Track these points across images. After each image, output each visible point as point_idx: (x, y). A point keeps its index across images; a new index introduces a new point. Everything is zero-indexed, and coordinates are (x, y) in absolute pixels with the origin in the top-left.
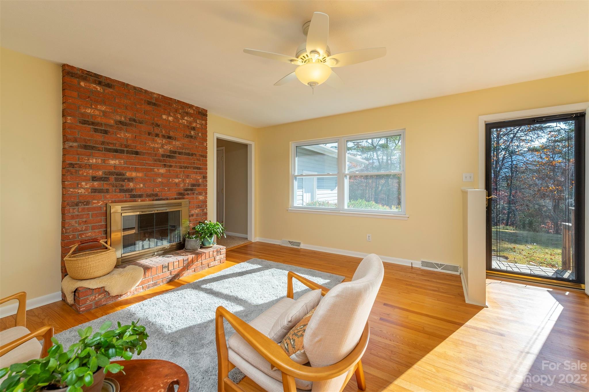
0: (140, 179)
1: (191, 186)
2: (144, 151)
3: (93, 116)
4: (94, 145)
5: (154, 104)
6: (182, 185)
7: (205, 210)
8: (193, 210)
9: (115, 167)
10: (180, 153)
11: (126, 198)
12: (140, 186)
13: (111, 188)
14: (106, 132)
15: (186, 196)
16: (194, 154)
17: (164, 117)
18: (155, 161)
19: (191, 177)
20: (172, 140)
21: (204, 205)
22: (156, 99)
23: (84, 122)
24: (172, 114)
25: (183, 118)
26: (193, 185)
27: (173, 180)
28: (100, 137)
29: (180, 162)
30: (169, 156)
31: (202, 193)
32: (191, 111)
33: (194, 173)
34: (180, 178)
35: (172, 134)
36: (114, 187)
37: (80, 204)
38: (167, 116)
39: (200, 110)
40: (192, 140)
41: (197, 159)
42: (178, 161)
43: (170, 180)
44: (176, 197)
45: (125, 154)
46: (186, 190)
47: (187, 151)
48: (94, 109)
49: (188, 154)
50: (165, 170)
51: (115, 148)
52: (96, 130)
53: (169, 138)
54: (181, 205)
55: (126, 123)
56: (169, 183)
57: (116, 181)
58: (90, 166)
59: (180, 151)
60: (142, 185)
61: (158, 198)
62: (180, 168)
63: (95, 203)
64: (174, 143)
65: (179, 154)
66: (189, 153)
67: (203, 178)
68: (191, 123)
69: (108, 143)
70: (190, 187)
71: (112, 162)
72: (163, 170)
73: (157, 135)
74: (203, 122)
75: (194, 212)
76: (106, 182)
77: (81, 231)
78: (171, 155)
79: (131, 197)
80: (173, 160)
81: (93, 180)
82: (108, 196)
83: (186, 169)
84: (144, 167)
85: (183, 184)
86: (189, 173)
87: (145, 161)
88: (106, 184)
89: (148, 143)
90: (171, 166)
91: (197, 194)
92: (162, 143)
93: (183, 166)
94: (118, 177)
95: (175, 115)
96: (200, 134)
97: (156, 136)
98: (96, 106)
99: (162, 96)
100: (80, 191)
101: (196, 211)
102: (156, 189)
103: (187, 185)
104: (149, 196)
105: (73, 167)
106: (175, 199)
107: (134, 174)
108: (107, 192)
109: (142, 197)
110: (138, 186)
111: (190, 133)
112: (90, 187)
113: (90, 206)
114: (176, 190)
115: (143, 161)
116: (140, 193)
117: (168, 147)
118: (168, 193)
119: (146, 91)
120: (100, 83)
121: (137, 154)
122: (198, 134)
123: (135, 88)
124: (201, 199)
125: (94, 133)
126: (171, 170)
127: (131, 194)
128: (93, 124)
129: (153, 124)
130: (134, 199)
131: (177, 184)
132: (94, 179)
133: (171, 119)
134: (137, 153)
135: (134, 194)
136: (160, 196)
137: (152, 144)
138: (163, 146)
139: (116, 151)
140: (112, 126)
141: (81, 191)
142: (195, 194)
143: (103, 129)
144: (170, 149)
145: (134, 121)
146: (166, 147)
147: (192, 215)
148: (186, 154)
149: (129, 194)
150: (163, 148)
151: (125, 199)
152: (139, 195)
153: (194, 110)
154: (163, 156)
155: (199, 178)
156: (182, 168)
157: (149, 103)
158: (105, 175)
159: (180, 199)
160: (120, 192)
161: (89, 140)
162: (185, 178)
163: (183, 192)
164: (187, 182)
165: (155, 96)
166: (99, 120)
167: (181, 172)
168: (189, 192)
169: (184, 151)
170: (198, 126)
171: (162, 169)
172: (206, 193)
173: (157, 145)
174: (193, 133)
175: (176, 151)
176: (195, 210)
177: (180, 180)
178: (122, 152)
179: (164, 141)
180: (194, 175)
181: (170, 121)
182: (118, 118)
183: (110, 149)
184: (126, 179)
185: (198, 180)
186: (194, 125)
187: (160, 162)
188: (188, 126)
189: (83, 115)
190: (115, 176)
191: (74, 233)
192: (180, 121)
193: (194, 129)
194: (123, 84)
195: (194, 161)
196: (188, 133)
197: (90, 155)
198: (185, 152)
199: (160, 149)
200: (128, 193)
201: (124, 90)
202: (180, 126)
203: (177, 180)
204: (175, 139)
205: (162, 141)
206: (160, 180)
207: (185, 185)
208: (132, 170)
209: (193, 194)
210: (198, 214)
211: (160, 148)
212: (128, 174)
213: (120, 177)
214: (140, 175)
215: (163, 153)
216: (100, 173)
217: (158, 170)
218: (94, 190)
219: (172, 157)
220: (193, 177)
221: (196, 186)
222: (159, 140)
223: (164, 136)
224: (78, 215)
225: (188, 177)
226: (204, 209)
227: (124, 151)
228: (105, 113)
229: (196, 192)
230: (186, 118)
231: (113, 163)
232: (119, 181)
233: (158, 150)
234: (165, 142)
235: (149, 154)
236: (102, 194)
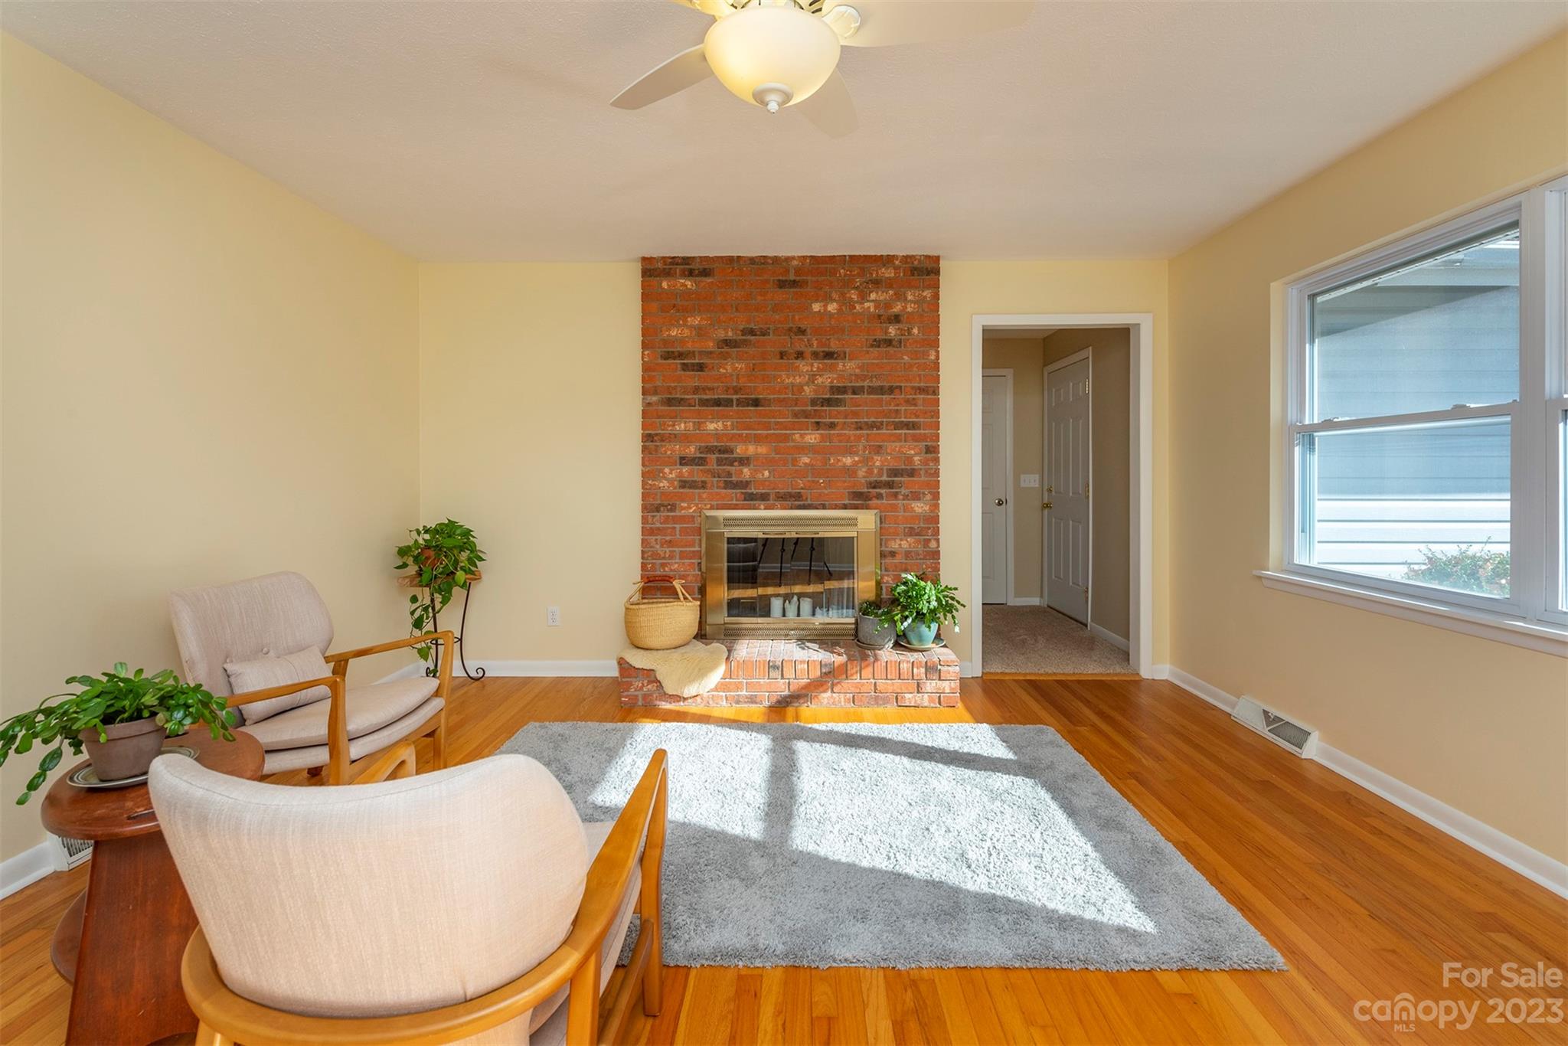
0: (764, 461)
1: (888, 476)
2: (772, 396)
3: (683, 341)
4: (683, 397)
5: (794, 284)
6: (861, 473)
7: (933, 545)
8: (895, 539)
9: (717, 436)
10: (855, 391)
11: (736, 500)
12: (763, 475)
13: (708, 479)
14: (701, 367)
15: (875, 502)
16: (897, 387)
17: (816, 307)
18: (796, 415)
19: (889, 451)
20: (836, 359)
21: (930, 528)
22: (798, 271)
23: (668, 356)
24: (835, 296)
25: (863, 298)
26: (895, 472)
27: (839, 460)
28: (693, 380)
29: (855, 414)
30: (828, 402)
31: (924, 493)
32: (888, 273)
33: (898, 438)
34: (856, 453)
35: (834, 346)
36: (714, 477)
37: (662, 509)
38: (822, 304)
39: (916, 263)
40: (891, 350)
41: (908, 402)
42: (852, 411)
43: (832, 461)
44: (847, 502)
45: (735, 408)
46: (875, 485)
47: (876, 383)
48: (681, 326)
49: (881, 390)
50: (818, 436)
51: (716, 397)
52: (685, 367)
53: (829, 355)
54: (856, 525)
55: (736, 341)
56: (828, 467)
57: (718, 465)
58: (674, 437)
59: (858, 385)
60: (766, 473)
61: (802, 503)
62: (857, 429)
63: (684, 508)
64: (840, 367)
65: (854, 393)
66: (882, 388)
67: (926, 453)
68: (888, 305)
69: (704, 389)
70: (885, 478)
71: (711, 426)
72: (813, 437)
73: (800, 355)
74: (925, 294)
75: (897, 546)
76: (701, 467)
77: (664, 558)
78: (833, 398)
79: (745, 500)
80: (837, 411)
81: (681, 464)
82: (704, 496)
83: (875, 431)
84: (772, 432)
85: (864, 470)
86: (883, 441)
87: (773, 417)
88: (701, 470)
89: (780, 376)
90: (832, 426)
91: (906, 497)
92: (812, 371)
93: (866, 423)
94: (722, 456)
95: (843, 295)
96: (915, 331)
97: (797, 358)
98: (685, 320)
99: (812, 257)
100: (661, 485)
101: (905, 545)
102: (796, 482)
103: (876, 471)
104: (782, 498)
105: (652, 441)
106: (845, 507)
107: (752, 449)
108: (703, 487)
109: (769, 500)
110: (760, 476)
111: (886, 333)
112: (677, 476)
113: (677, 513)
114: (846, 484)
115: (770, 418)
116: (764, 491)
117: (826, 380)
118: (826, 492)
119: (776, 260)
120: (691, 273)
121: (757, 406)
122: (909, 331)
123: (752, 260)
124: (920, 511)
125: (682, 373)
126: (834, 434)
127: (746, 493)
128: (681, 355)
129: (790, 329)
130: (752, 502)
131: (850, 471)
132: (684, 461)
133: (832, 307)
134: (756, 403)
135: (750, 491)
136: (807, 498)
137: (789, 379)
138: (812, 378)
139: (718, 403)
140: (711, 353)
141: (664, 484)
142: (901, 497)
143: (697, 361)
144: (832, 382)
145: (752, 332)
146: (820, 380)
147: (893, 554)
148: (872, 390)
149: (742, 493)
150: (813, 382)
151: (734, 502)
152: (762, 494)
153: (896, 268)
154: (814, 402)
155: (913, 452)
156: (861, 428)
157: (782, 284)
158: (701, 453)
159: (856, 507)
160: (725, 488)
161: (675, 388)
162: (870, 453)
163: (866, 490)
164: (878, 463)
165: (795, 263)
166: (689, 347)
167: (858, 438)
168: (883, 491)
169: (866, 384)
170: (909, 309)
171: (810, 434)
172: (936, 496)
173: (800, 376)
174: (892, 331)
175: (845, 387)
176: (901, 540)
177: (857, 459)
178: (728, 403)
179: (815, 365)
180: (898, 444)
181: (831, 315)
182: (721, 334)
183: (707, 400)
184: (735, 460)
185: (909, 459)
186: (897, 308)
187: (806, 418)
188: (880, 316)
189: (665, 342)
190: (717, 455)
191: (654, 561)
192: (858, 307)
193: (896, 319)
194: (730, 260)
195: (898, 405)
196: (880, 336)
197: (676, 417)
198: (869, 387)
199: (806, 388)
200: (738, 491)
201: (732, 271)
202: (855, 322)
203: (848, 461)
204: (842, 356)
205: (812, 365)
206: (806, 460)
207: (870, 472)
208: (746, 440)
209: (895, 496)
210: (910, 552)
211: (807, 384)
212: (740, 450)
213: (726, 456)
214: (762, 450)
215: (812, 395)
216: (691, 450)
217: (802, 435)
218: (684, 484)
219: (838, 402)
220: (894, 450)
221: (902, 476)
222: (804, 366)
223: (815, 355)
224: (658, 529)
225: (878, 450)
226: (930, 540)
227: (732, 400)
228: (700, 331)
229: (903, 491)
230: (873, 296)
231: (713, 428)
232: (724, 465)
233: (801, 389)
234: (818, 367)
235: (780, 401)
236: (697, 491)
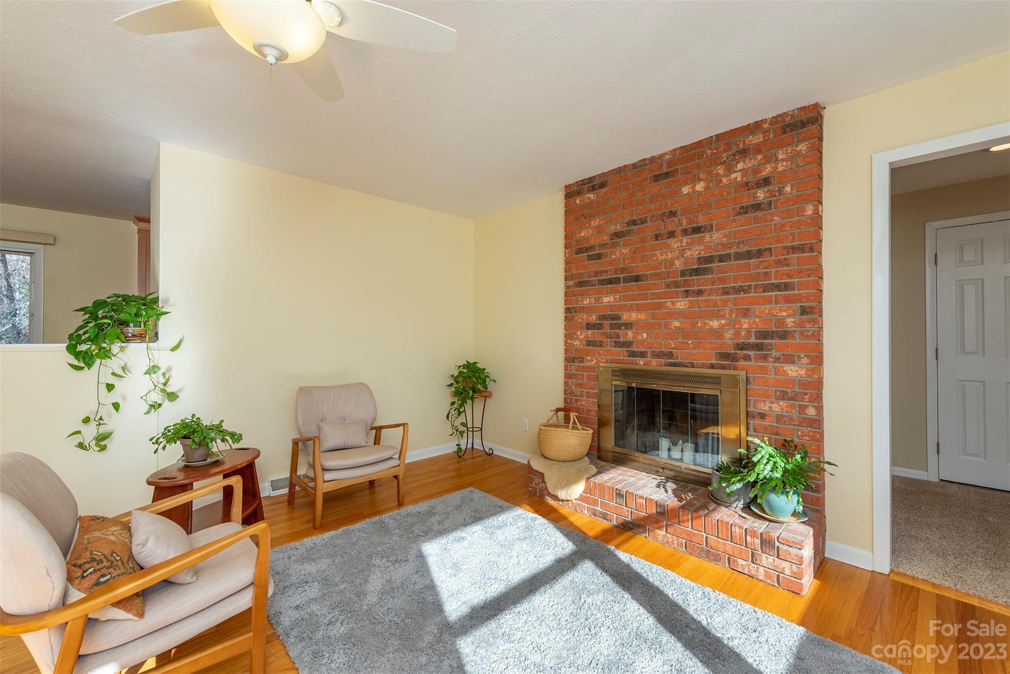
0: (643, 325)
1: (756, 338)
2: (649, 272)
3: (588, 239)
4: (588, 279)
5: (667, 175)
6: (728, 335)
7: (811, 412)
8: (764, 402)
9: (611, 307)
10: (722, 259)
11: (623, 357)
12: (642, 337)
13: (604, 340)
14: (599, 256)
15: (742, 363)
16: (766, 250)
17: (686, 190)
18: (668, 286)
19: (757, 313)
20: (703, 232)
21: (807, 394)
22: (670, 164)
23: (579, 251)
24: (703, 176)
25: (729, 170)
26: (764, 335)
27: (706, 324)
28: (595, 266)
29: (722, 280)
30: (696, 272)
31: (799, 357)
32: (756, 139)
33: (768, 301)
34: (723, 317)
35: (702, 220)
36: (608, 338)
37: (576, 360)
38: (691, 186)
39: (788, 119)
40: (759, 214)
41: (778, 263)
42: (719, 278)
43: (700, 324)
44: (714, 362)
45: (622, 284)
46: (742, 347)
47: (743, 249)
48: (587, 228)
49: (749, 255)
50: (686, 302)
51: (609, 277)
52: (590, 258)
53: (697, 230)
54: (720, 384)
55: (622, 232)
56: (696, 329)
57: (610, 329)
58: (583, 309)
59: (724, 252)
60: (645, 335)
61: (673, 361)
62: (723, 294)
63: (588, 361)
64: (708, 239)
65: (721, 261)
66: (749, 252)
67: (802, 314)
68: (756, 171)
69: (601, 272)
70: (753, 340)
71: (606, 300)
72: (683, 303)
73: (672, 234)
74: (799, 148)
75: (767, 408)
76: (600, 331)
77: (577, 396)
78: (699, 270)
79: (629, 356)
80: (704, 279)
81: (587, 329)
82: (601, 352)
83: (742, 295)
84: (650, 301)
85: (730, 332)
86: (751, 304)
87: (650, 290)
88: (600, 333)
89: (655, 255)
90: (700, 293)
91: (777, 360)
92: (682, 246)
93: (733, 288)
94: (613, 322)
95: (710, 173)
96: (788, 189)
97: (668, 238)
98: (590, 224)
99: (682, 148)
100: (575, 343)
101: (776, 408)
102: (669, 343)
103: (743, 333)
104: (657, 355)
105: (570, 313)
106: (712, 366)
107: (633, 316)
108: (601, 346)
109: (646, 357)
110: (640, 337)
111: (755, 197)
112: (585, 337)
113: (585, 364)
114: (713, 345)
115: (647, 290)
116: (643, 350)
117: (694, 252)
118: (694, 352)
119: (652, 159)
120: (593, 189)
121: (637, 281)
122: (780, 191)
123: (634, 166)
124: (794, 374)
125: (588, 262)
126: (701, 300)
127: (630, 351)
128: (587, 249)
129: (663, 214)
130: (634, 359)
131: (718, 334)
132: (589, 326)
133: (700, 187)
134: (637, 279)
135: (633, 350)
136: (677, 357)
137: (662, 255)
138: (683, 252)
139: (610, 281)
140: (605, 244)
141: (577, 343)
142: (771, 360)
143: (597, 252)
144: (699, 254)
145: (634, 223)
146: (689, 253)
147: (762, 416)
148: (739, 256)
149: (627, 351)
150: (683, 256)
151: (622, 358)
152: (641, 352)
153: (765, 132)
154: (683, 273)
155: (785, 314)
156: (728, 293)
157: (657, 178)
158: (599, 320)
159: (723, 367)
160: (615, 347)
161: (583, 274)
162: (737, 316)
163: (733, 352)
164: (745, 326)
165: (668, 157)
166: (592, 242)
167: (725, 303)
168: (751, 353)
169: (732, 251)
170: (780, 169)
171: (680, 301)
172: (817, 359)
173: (671, 252)
174: (761, 195)
175: (712, 257)
176: (772, 403)
177: (723, 322)
178: (616, 281)
179: (685, 241)
180: (768, 306)
181: (699, 194)
182: (612, 229)
183: (603, 280)
184: (622, 325)
185: (781, 322)
186: (767, 170)
187: (677, 287)
188: (747, 184)
189: (578, 242)
190: (610, 322)
191: (571, 397)
192: (724, 180)
193: (766, 181)
194: (619, 170)
195: (767, 268)
196: (746, 202)
197: (584, 295)
198: (736, 253)
199: (676, 262)
200: (625, 349)
201: (620, 179)
202: (722, 195)
203: (715, 324)
204: (709, 228)
205: (682, 242)
206: (677, 324)
207: (737, 334)
208: (630, 309)
209: (765, 358)
210: (783, 416)
211: (677, 258)
212: (626, 317)
213: (616, 322)
214: (642, 316)
215: (682, 268)
216: (594, 318)
217: (673, 303)
218: (589, 343)
219: (705, 271)
220: (763, 312)
221: (773, 338)
222: (674, 243)
223: (685, 232)
224: (574, 375)
225: (746, 313)
226: (806, 407)
227: (619, 278)
228: (600, 230)
229: (774, 353)
230: (740, 166)
231: (607, 301)
232: (615, 329)
233: (672, 263)
234: (687, 242)
235: (655, 275)
236: (597, 348)
